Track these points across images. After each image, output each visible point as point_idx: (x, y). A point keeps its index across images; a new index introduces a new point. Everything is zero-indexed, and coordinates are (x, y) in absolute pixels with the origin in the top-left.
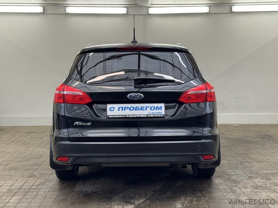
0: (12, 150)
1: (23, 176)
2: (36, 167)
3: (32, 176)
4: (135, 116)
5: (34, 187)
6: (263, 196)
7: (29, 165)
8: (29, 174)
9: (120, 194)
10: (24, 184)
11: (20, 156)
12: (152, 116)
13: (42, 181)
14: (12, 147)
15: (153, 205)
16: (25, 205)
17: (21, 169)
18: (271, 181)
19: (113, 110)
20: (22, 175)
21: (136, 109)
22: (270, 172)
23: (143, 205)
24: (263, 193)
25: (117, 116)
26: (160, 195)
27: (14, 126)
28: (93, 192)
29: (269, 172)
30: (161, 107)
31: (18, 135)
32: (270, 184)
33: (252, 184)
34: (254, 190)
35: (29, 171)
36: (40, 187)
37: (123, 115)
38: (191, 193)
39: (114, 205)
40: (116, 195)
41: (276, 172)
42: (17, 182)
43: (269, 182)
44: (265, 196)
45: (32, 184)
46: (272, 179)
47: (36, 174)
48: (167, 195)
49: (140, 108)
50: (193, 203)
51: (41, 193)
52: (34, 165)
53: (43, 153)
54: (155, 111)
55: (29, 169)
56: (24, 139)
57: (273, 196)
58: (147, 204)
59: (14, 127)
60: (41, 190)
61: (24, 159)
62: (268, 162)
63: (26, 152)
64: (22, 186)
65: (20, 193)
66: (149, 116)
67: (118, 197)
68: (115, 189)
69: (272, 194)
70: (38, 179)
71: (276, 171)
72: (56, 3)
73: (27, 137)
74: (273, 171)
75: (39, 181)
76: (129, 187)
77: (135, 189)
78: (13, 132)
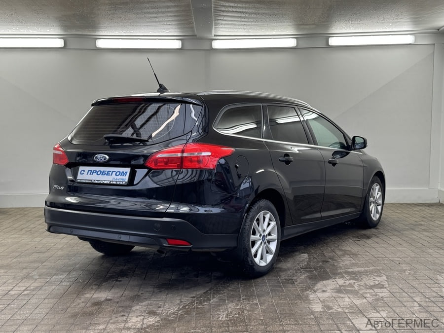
0: (9, 241)
1: (15, 277)
2: (36, 265)
3: (28, 277)
4: (99, 182)
5: (25, 293)
6: (345, 303)
7: (28, 262)
8: (24, 275)
9: (144, 301)
10: (12, 289)
11: (19, 250)
12: (114, 183)
13: (40, 284)
14: (11, 237)
15: (186, 317)
16: (6, 318)
17: (15, 268)
18: (362, 283)
19: (83, 173)
20: (13, 276)
21: (103, 173)
22: (365, 270)
23: (173, 317)
24: (345, 298)
25: (84, 181)
26: (201, 303)
27: (23, 206)
28: (106, 300)
29: (363, 269)
30: (126, 172)
31: (25, 220)
32: (360, 285)
33: (334, 286)
34: (334, 295)
35: (25, 271)
36: (34, 293)
37: (89, 180)
38: (245, 299)
39: (132, 317)
40: (138, 304)
41: (372, 270)
42: (5, 285)
43: (359, 283)
44: (347, 303)
45: (24, 288)
46: (365, 279)
47: (34, 275)
48: (211, 302)
49: (106, 172)
50: (244, 313)
51: (33, 301)
52: (34, 262)
53: (52, 244)
54: (119, 177)
55: (25, 268)
56: (32, 226)
57: (358, 303)
58: (179, 315)
59: (23, 208)
60: (35, 297)
61: (22, 254)
62: (366, 255)
63: (28, 244)
64: (9, 291)
65: (4, 301)
66: (111, 182)
67: (140, 307)
68: (140, 294)
69: (358, 301)
70: (34, 282)
71: (373, 268)
72: (80, 33)
73: (37, 223)
74: (369, 269)
75: (36, 284)
76: (160, 292)
77: (167, 294)
78: (18, 216)
